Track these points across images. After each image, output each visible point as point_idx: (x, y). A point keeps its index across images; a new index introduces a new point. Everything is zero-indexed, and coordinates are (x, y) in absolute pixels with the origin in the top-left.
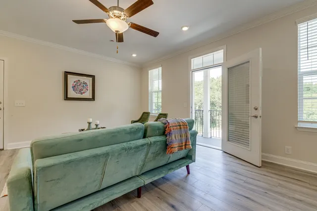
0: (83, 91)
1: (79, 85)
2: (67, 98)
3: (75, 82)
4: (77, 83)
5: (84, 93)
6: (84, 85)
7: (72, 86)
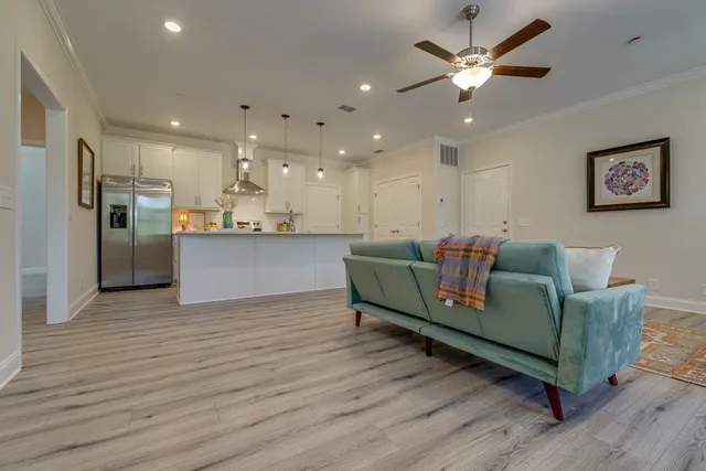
0: (633, 187)
1: (624, 173)
2: (592, 207)
3: (611, 169)
4: (617, 171)
5: (636, 190)
6: (637, 171)
7: (604, 180)
